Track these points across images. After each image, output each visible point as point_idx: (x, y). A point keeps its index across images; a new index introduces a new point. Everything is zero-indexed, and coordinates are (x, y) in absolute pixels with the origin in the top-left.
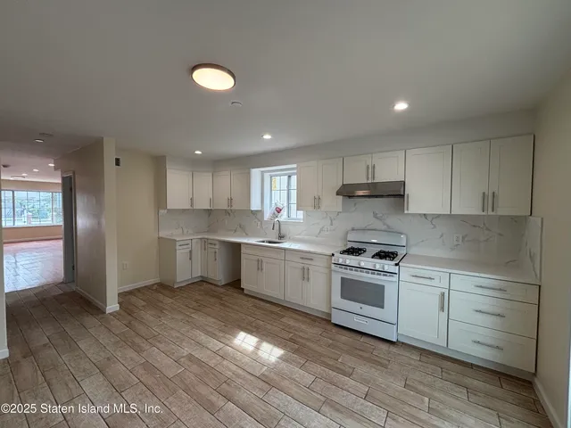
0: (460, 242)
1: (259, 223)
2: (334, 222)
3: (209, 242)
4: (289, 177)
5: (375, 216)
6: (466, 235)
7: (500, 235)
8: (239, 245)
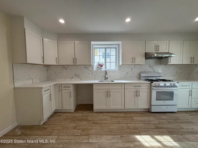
0: (176, 74)
1: (90, 72)
2: (133, 70)
3: (63, 86)
4: (106, 49)
5: (150, 66)
6: (177, 71)
7: (185, 70)
8: (92, 85)
